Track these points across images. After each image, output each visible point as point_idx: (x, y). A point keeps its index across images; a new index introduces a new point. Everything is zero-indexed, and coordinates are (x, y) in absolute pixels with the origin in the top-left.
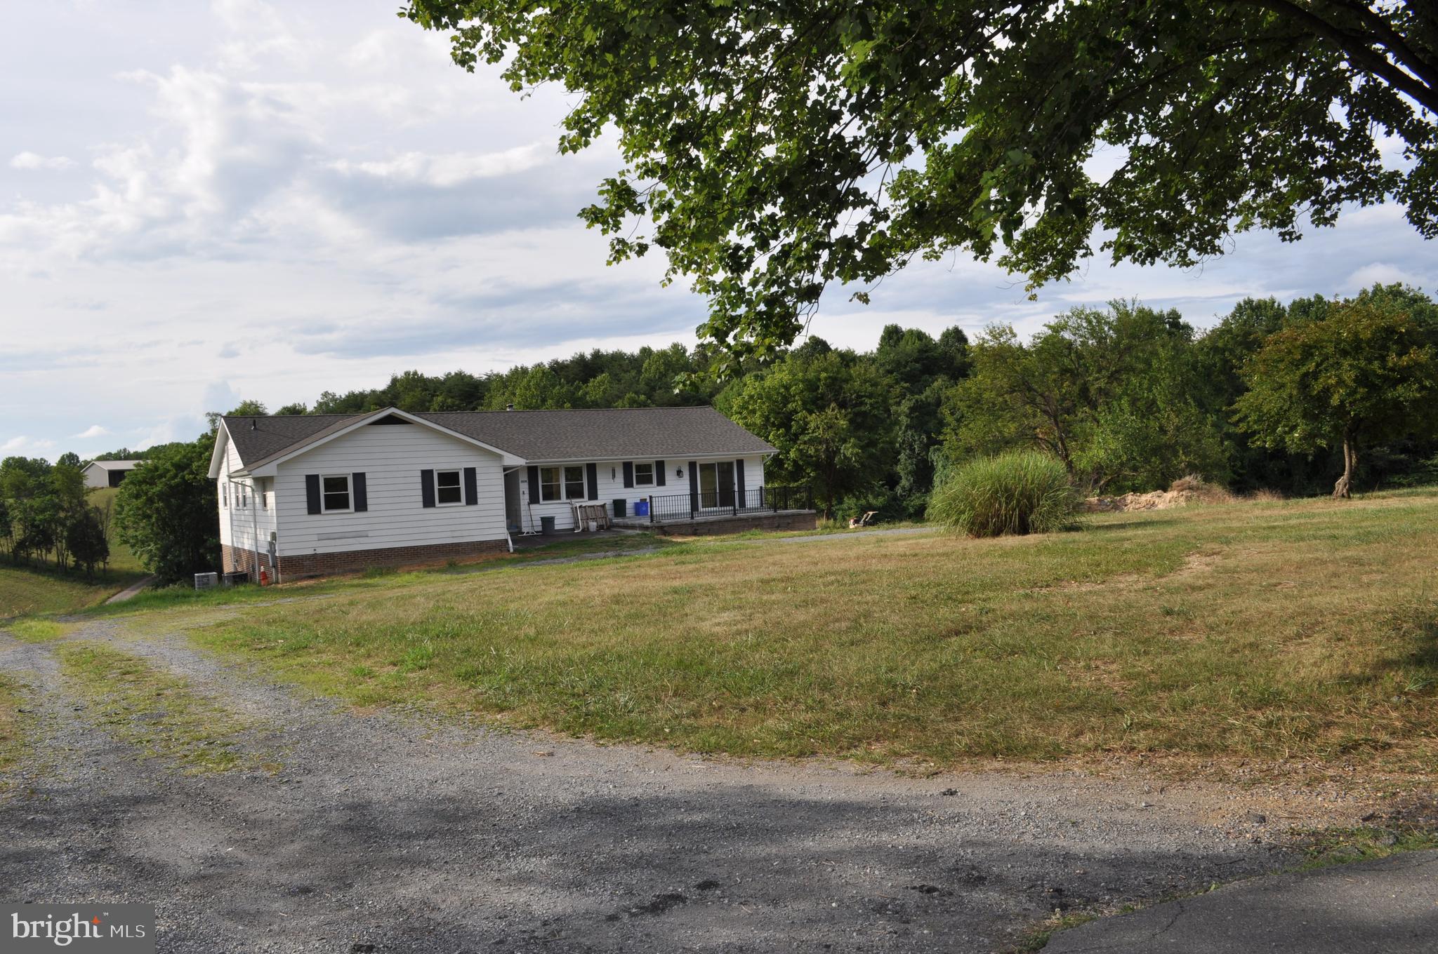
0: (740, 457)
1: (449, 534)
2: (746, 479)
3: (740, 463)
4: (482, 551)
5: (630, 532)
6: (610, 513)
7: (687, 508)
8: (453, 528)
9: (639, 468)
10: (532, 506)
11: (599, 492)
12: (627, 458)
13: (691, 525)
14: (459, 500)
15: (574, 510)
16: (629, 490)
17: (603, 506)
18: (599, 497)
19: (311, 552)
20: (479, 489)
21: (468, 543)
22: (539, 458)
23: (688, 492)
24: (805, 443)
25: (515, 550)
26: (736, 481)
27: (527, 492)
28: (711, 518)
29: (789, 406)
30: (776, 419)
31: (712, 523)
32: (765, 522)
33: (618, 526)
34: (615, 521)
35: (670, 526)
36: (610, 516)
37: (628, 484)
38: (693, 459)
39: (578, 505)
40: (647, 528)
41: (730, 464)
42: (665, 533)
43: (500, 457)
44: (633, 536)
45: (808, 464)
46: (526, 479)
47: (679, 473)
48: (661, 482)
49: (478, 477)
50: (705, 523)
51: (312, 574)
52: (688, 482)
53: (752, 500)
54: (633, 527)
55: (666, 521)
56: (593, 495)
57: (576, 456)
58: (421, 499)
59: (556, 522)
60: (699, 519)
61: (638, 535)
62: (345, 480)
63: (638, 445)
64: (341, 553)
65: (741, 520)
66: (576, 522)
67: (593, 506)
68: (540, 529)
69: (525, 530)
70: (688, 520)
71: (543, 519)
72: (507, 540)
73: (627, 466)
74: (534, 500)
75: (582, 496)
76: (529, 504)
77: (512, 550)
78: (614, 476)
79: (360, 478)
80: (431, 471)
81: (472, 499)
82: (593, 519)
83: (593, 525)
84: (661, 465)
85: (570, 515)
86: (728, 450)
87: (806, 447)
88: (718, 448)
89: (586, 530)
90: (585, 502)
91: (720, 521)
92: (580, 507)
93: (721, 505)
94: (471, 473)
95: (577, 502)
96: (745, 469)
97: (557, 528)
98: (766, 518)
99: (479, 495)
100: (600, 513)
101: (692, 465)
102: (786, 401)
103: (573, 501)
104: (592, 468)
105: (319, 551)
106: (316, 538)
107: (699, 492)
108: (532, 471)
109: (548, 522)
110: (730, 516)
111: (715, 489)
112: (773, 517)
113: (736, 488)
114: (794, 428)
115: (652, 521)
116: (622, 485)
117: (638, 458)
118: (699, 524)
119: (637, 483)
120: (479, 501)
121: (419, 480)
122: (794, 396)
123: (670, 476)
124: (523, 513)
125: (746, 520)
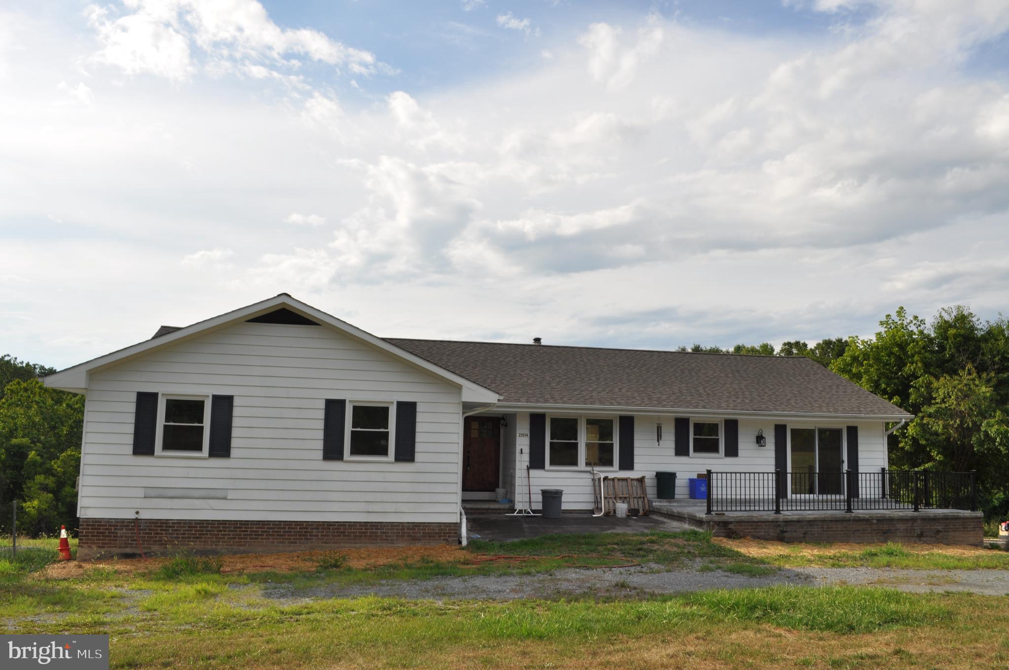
0: (852, 422)
1: (362, 507)
2: (861, 455)
3: (853, 432)
4: (415, 539)
5: (675, 526)
6: (651, 491)
7: (768, 491)
8: (371, 497)
9: (700, 428)
10: (533, 472)
11: (637, 459)
12: (682, 411)
13: (775, 523)
14: (384, 452)
15: (596, 482)
16: (683, 459)
17: (641, 480)
18: (636, 466)
19: (131, 515)
20: (419, 438)
21: (392, 525)
22: (546, 401)
23: (772, 469)
24: (930, 416)
25: (471, 542)
26: (845, 457)
27: (526, 450)
28: (810, 514)
29: (906, 369)
30: (888, 385)
31: (812, 522)
32: (901, 526)
33: (658, 512)
34: (657, 504)
35: (740, 522)
36: (649, 496)
37: (681, 450)
38: (781, 420)
39: (602, 476)
40: (700, 522)
41: (838, 432)
42: (731, 534)
43: (459, 388)
44: (675, 536)
45: (933, 444)
46: (527, 432)
47: (760, 440)
48: (732, 451)
49: (419, 418)
50: (799, 521)
51: (128, 550)
52: (772, 454)
53: (868, 488)
54: (679, 518)
55: (732, 514)
56: (627, 463)
57: (601, 403)
58: (320, 445)
59: (564, 499)
60: (789, 513)
61: (684, 533)
62: (200, 405)
63: (700, 395)
64: (180, 522)
65: (858, 520)
66: (597, 501)
67: (625, 480)
68: (539, 507)
69: (518, 506)
70: (772, 516)
71: (545, 493)
72: (458, 526)
73: (681, 425)
74: (536, 463)
75: (610, 463)
76: (528, 469)
77: (464, 542)
78: (659, 437)
79: (224, 404)
80: (342, 403)
81: (406, 453)
82: (624, 499)
83: (622, 508)
84: (732, 427)
85: (590, 490)
86: (836, 411)
87: (931, 421)
88: (820, 407)
89: (610, 515)
90: (614, 472)
91: (823, 521)
92: (605, 479)
93: (821, 492)
94: (407, 411)
95: (602, 472)
96: (861, 440)
97: (564, 507)
98: (902, 520)
99: (418, 447)
100: (636, 490)
101: (780, 430)
102: (901, 363)
103: (597, 469)
104: (627, 424)
105: (145, 515)
106: (141, 493)
107: (789, 469)
108: (537, 421)
109: (551, 497)
110: (839, 513)
111: (812, 468)
112: (913, 520)
113: (845, 467)
114: (913, 397)
115: (709, 511)
116: (673, 452)
117: (699, 413)
118: (788, 522)
119: (695, 450)
120: (418, 457)
121: (321, 414)
122: (913, 356)
123: (745, 443)
124: (518, 482)
125: (867, 521)
